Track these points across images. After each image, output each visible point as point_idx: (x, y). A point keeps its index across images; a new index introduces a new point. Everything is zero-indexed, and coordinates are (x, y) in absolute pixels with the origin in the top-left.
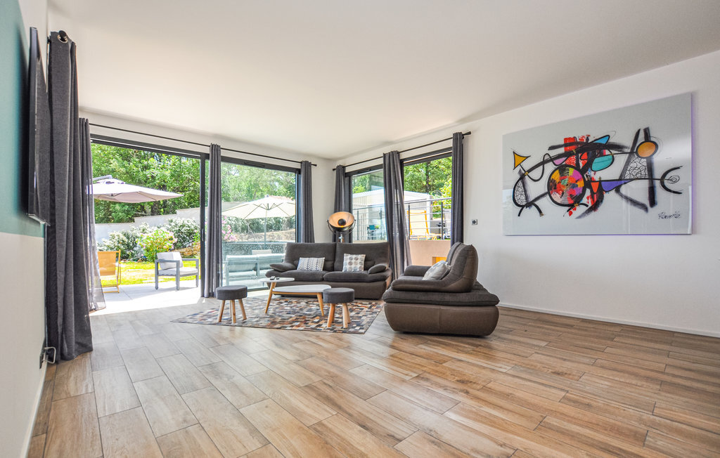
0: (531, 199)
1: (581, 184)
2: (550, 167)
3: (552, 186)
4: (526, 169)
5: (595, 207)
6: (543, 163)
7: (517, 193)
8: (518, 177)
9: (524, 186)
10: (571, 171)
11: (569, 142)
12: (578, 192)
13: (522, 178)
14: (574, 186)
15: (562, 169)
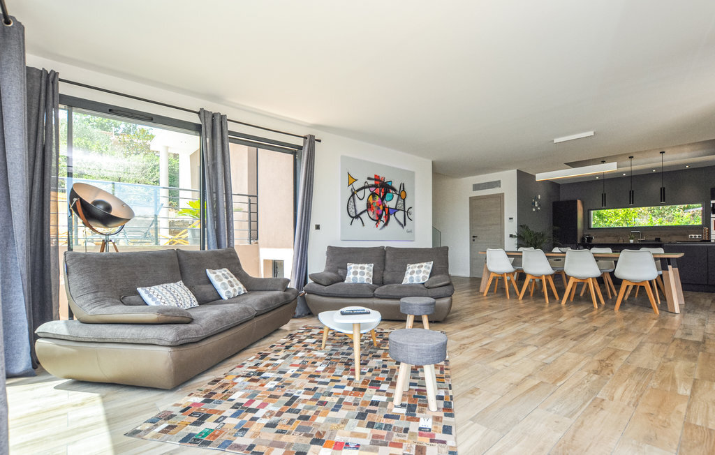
0: (358, 213)
1: (381, 207)
2: (368, 192)
3: (369, 206)
4: (356, 189)
5: (386, 224)
6: (364, 188)
7: (350, 207)
8: (350, 194)
9: (354, 202)
10: (377, 197)
11: (377, 178)
12: (380, 213)
13: (353, 194)
14: (379, 208)
15: (373, 194)
